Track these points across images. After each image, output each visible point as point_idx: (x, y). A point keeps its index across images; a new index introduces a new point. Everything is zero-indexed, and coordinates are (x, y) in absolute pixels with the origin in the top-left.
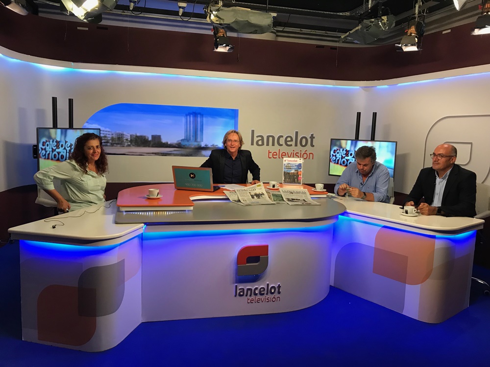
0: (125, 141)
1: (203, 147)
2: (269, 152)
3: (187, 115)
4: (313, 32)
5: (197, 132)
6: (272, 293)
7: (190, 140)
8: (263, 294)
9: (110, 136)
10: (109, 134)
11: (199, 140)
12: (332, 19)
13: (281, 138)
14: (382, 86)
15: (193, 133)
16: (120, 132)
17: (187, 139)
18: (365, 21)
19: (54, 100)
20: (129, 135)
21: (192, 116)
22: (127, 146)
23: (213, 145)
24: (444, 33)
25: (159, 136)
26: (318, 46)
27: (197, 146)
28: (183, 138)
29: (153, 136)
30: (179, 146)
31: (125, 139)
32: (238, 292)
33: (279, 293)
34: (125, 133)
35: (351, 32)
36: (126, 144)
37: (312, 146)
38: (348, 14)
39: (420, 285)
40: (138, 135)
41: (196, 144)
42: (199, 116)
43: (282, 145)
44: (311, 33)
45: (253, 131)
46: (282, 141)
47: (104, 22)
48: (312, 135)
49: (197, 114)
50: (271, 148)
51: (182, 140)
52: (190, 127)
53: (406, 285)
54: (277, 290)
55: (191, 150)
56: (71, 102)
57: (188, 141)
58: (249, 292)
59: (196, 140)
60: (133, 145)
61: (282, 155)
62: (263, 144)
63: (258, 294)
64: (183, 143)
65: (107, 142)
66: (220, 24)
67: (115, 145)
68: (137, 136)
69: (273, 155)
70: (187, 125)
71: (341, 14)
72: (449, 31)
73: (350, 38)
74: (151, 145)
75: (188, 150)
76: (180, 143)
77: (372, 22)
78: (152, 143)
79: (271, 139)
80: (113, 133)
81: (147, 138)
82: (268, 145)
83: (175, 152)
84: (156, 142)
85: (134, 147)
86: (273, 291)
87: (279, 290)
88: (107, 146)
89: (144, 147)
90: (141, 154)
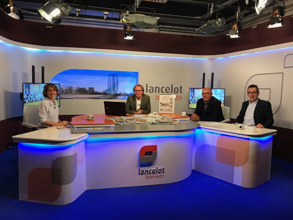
0: (73, 91)
1: (119, 94)
2: (157, 96)
3: (109, 76)
4: (180, 28)
5: (115, 85)
6: (160, 173)
7: (111, 90)
8: (154, 173)
9: (65, 88)
10: (64, 87)
11: (116, 90)
12: (191, 21)
13: (163, 88)
14: (220, 58)
15: (113, 86)
16: (70, 86)
17: (109, 90)
18: (209, 21)
19: (33, 67)
20: (76, 88)
21: (112, 76)
22: (74, 94)
23: (124, 93)
24: (253, 27)
25: (93, 88)
26: (183, 36)
27: (115, 94)
28: (107, 89)
29: (89, 88)
30: (104, 93)
31: (73, 90)
32: (140, 172)
33: (163, 172)
34: (73, 87)
35: (201, 27)
36: (74, 93)
37: (181, 92)
38: (199, 17)
39: (242, 166)
40: (81, 87)
41: (114, 92)
42: (116, 76)
43: (164, 92)
44: (179, 28)
45: (147, 84)
46: (164, 90)
47: (62, 24)
49: (115, 75)
50: (157, 94)
51: (106, 90)
52: (111, 83)
53: (235, 167)
54: (162, 171)
55: (111, 96)
56: (43, 68)
57: (110, 91)
58: (147, 172)
59: (114, 90)
60: (78, 94)
62: (153, 92)
63: (152, 173)
64: (107, 92)
65: (63, 92)
66: (128, 24)
67: (67, 93)
68: (80, 88)
70: (109, 81)
71: (196, 17)
72: (256, 26)
73: (201, 31)
74: (88, 93)
75: (110, 96)
76: (105, 92)
77: (213, 22)
78: (89, 92)
79: (157, 89)
80: (66, 86)
81: (86, 89)
82: (156, 92)
83: (102, 97)
84: (92, 92)
85: (78, 95)
86: (160, 171)
87: (163, 171)
88: (63, 94)
89: (84, 94)
90: (83, 98)
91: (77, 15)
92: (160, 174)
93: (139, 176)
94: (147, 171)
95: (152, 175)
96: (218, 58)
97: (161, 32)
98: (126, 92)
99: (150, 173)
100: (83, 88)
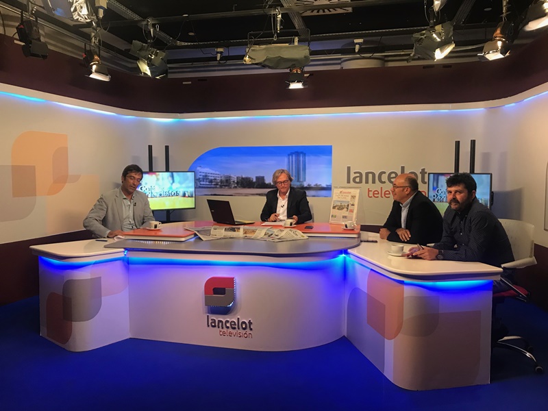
0: (232, 183)
1: (306, 187)
2: (369, 191)
3: (289, 155)
5: (300, 170)
6: (244, 329)
8: (235, 328)
9: (220, 179)
11: (301, 180)
13: (383, 175)
14: (509, 105)
15: (295, 173)
16: (228, 174)
19: (150, 148)
20: (236, 177)
21: (294, 156)
22: (234, 188)
23: (316, 185)
25: (263, 177)
29: (257, 177)
31: (232, 181)
32: (210, 321)
33: (251, 329)
34: (232, 176)
36: (233, 186)
39: (393, 340)
40: (244, 176)
41: (298, 184)
42: (301, 155)
43: (384, 182)
45: (349, 168)
46: (384, 178)
48: (423, 170)
49: (299, 153)
50: (370, 185)
52: (292, 167)
53: (386, 340)
54: (248, 325)
56: (167, 148)
58: (220, 324)
59: (298, 181)
60: (239, 187)
61: (385, 194)
62: (361, 182)
63: (230, 327)
65: (217, 185)
67: (224, 187)
68: (242, 178)
69: (374, 194)
70: (289, 165)
74: (255, 186)
77: (424, 34)
78: (256, 184)
79: (370, 176)
80: (222, 175)
81: (251, 179)
82: (367, 182)
84: (260, 183)
86: (244, 326)
87: (250, 327)
88: (216, 187)
89: (249, 188)
90: (246, 195)
91: (218, 59)
92: (244, 332)
93: (208, 328)
94: (221, 321)
95: (230, 330)
96: (506, 106)
97: (391, 64)
98: (319, 184)
99: (228, 327)
100: (247, 178)
